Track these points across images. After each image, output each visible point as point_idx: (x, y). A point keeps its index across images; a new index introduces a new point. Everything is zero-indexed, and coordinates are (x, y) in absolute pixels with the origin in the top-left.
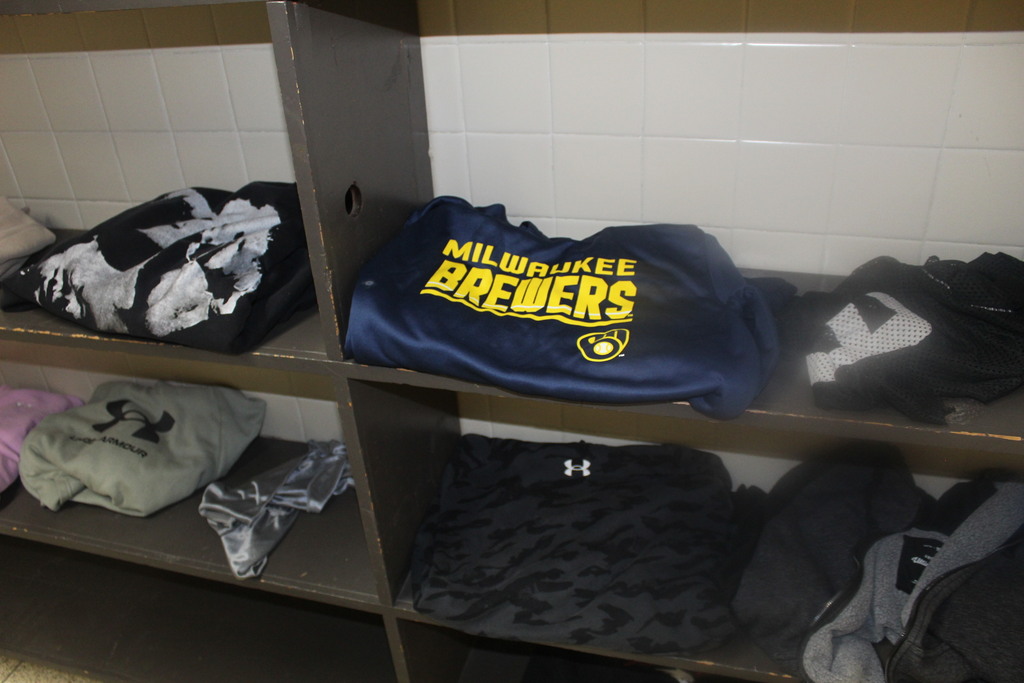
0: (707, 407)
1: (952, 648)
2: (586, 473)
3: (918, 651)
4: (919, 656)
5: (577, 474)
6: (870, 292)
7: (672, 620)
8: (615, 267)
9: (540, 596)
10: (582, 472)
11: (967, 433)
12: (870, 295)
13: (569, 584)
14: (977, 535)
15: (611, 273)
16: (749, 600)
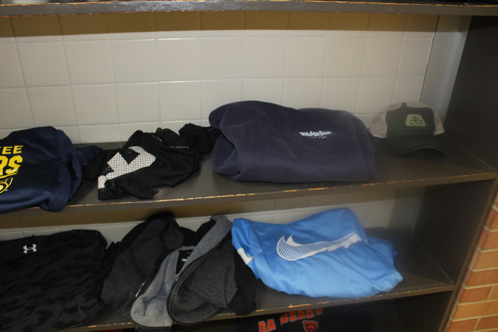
0: (46, 207)
1: (195, 294)
2: (35, 250)
3: (176, 298)
4: (177, 300)
5: (30, 252)
6: (130, 147)
7: (73, 310)
8: (12, 150)
10: (33, 250)
11: (162, 201)
12: (130, 148)
13: (23, 305)
14: (206, 244)
15: (10, 153)
16: (107, 293)
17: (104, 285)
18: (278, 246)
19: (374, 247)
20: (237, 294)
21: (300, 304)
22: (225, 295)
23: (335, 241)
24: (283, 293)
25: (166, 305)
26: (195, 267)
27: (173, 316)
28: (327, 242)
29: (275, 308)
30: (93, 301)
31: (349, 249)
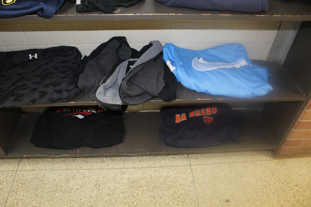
1: (138, 86)
2: (36, 57)
3: (125, 86)
5: (33, 58)
7: (60, 92)
9: (20, 92)
10: (35, 57)
11: (119, 15)
13: (29, 87)
14: (146, 57)
16: (82, 82)
17: (80, 78)
18: (193, 62)
19: (256, 70)
20: (164, 87)
21: (204, 99)
22: (157, 87)
23: (230, 64)
24: (194, 91)
25: (118, 92)
26: (138, 70)
27: (123, 99)
28: (225, 63)
29: (188, 100)
30: (73, 86)
31: (239, 69)
